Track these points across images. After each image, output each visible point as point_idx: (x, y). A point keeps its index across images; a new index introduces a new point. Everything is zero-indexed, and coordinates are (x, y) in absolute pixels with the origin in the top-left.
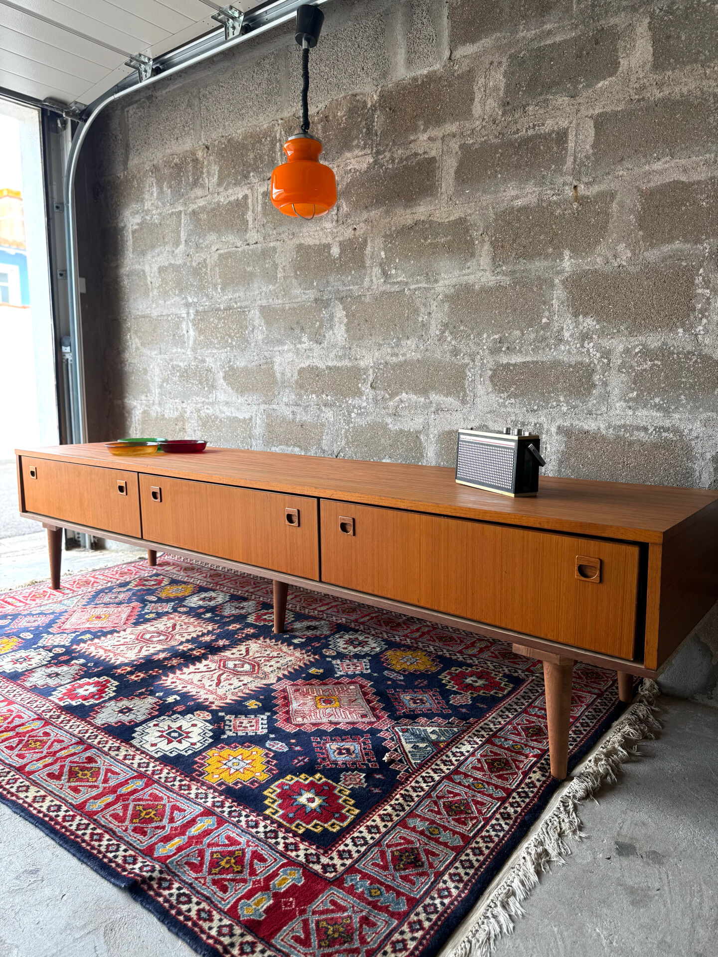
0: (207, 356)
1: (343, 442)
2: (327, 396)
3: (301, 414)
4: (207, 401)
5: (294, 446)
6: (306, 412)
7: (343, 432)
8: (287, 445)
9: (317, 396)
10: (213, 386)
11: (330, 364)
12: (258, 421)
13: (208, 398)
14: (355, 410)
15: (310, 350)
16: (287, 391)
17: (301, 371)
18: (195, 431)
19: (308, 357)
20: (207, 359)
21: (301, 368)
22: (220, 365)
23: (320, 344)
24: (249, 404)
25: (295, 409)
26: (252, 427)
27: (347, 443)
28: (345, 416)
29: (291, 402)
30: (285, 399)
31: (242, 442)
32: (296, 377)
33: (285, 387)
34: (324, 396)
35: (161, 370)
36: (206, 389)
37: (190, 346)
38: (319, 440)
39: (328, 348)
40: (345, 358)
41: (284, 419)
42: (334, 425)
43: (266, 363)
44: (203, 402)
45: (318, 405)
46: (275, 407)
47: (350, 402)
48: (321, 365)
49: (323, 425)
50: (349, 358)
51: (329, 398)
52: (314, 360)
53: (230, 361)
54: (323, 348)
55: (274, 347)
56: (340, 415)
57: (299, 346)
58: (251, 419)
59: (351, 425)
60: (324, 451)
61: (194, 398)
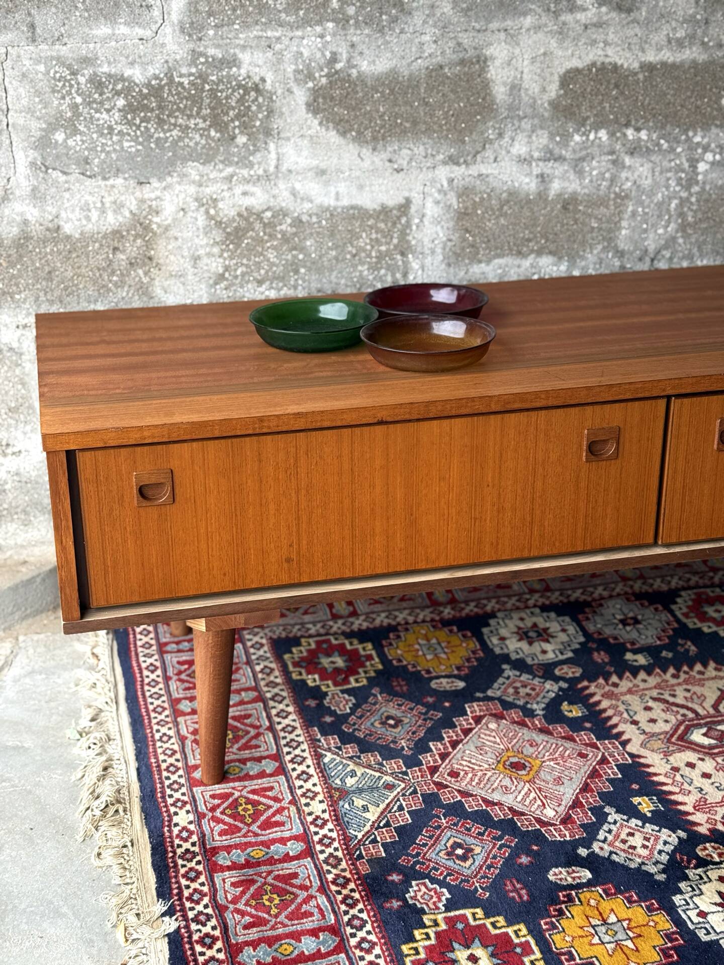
0: (244, 48)
1: (672, 227)
2: (638, 130)
3: (563, 178)
4: (245, 172)
5: (539, 253)
6: (580, 173)
7: (673, 205)
8: (520, 253)
9: (612, 134)
10: (268, 133)
11: (651, 57)
12: (431, 210)
13: (251, 165)
14: (709, 156)
15: (599, 25)
16: (526, 125)
17: (568, 78)
18: (196, 259)
19: (594, 42)
20: (245, 57)
21: (568, 72)
22: (297, 71)
23: (629, 11)
24: (398, 171)
25: (547, 168)
26: (408, 225)
27: (683, 228)
28: (683, 171)
29: (536, 155)
30: (520, 148)
31: (374, 268)
32: (553, 89)
33: (520, 119)
34: (630, 133)
35: (38, 93)
36: (242, 140)
37: (175, 17)
38: (610, 231)
39: (648, 22)
40: (691, 44)
41: (513, 193)
42: (651, 194)
43: (462, 62)
44: (229, 178)
45: (612, 153)
46: (484, 169)
47: (697, 139)
48: (628, 60)
49: (623, 197)
50: (703, 44)
51: (643, 135)
52: (610, 52)
53: (334, 59)
54: (635, 21)
55: (488, 21)
56: (669, 170)
57: (567, 17)
58: (405, 207)
59: (696, 189)
60: (620, 254)
61: (193, 170)
